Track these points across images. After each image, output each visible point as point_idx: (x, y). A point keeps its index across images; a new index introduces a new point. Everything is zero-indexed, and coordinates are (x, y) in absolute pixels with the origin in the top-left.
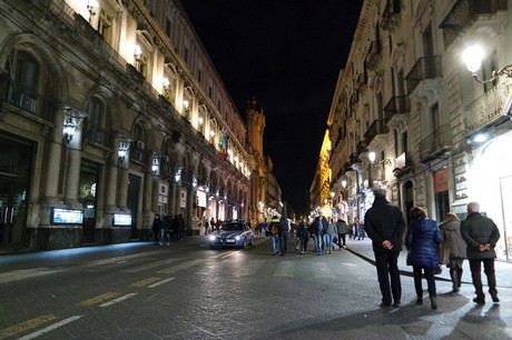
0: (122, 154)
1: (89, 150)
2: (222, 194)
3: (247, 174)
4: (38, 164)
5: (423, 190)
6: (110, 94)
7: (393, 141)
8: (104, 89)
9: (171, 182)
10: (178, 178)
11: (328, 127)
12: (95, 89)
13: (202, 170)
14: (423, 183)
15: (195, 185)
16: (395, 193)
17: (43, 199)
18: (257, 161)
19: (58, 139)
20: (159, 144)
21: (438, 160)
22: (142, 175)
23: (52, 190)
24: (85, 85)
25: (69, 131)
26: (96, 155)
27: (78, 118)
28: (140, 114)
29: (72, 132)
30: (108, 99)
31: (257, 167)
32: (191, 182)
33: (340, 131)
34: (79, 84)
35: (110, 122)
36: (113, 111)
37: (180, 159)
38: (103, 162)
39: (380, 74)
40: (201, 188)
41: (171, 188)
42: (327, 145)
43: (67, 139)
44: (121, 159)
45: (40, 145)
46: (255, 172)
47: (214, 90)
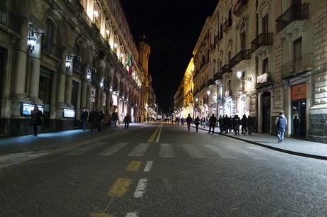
0: (68, 64)
1: (45, 59)
2: (125, 98)
3: (140, 84)
4: (9, 68)
5: (281, 98)
6: (60, 17)
7: (255, 65)
8: (56, 12)
9: (98, 87)
10: (102, 85)
11: (193, 56)
12: (49, 12)
13: (116, 80)
14: (281, 94)
15: (111, 90)
16: (254, 100)
17: (13, 96)
18: (145, 77)
19: (24, 49)
20: (91, 61)
21: (297, 78)
22: (80, 81)
23: (20, 89)
24: (43, 6)
25: (32, 43)
26: (51, 64)
27: (38, 33)
28: (80, 36)
29: (34, 43)
30: (58, 21)
31: (145, 80)
32: (109, 88)
33: (203, 58)
34: (39, 6)
35: (59, 40)
36: (62, 31)
37: (103, 72)
38: (55, 70)
39: (246, 19)
40: (114, 93)
41: (97, 92)
42: (191, 68)
43: (30, 49)
44: (68, 69)
45: (10, 52)
46: (144, 84)
47: (122, 25)
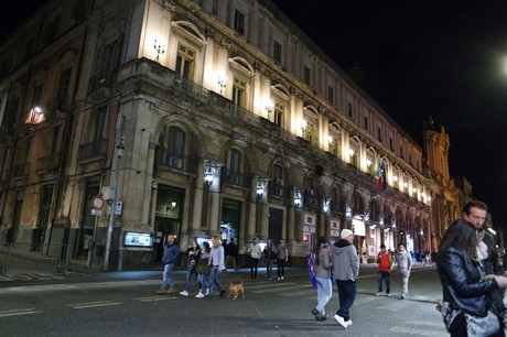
0: (260, 192)
1: (228, 190)
2: (388, 223)
3: (427, 199)
6: (245, 144)
8: (238, 141)
9: (319, 212)
10: (326, 209)
12: (230, 143)
15: (348, 214)
17: (190, 231)
19: (200, 185)
20: (300, 179)
22: (284, 209)
23: (197, 224)
24: (221, 141)
25: (209, 178)
26: (236, 194)
27: (216, 167)
28: (276, 156)
29: (212, 179)
30: (244, 149)
31: (442, 191)
32: (344, 212)
34: (216, 142)
35: (248, 166)
36: (250, 157)
37: (327, 191)
38: (243, 200)
40: (358, 217)
41: (319, 218)
43: (207, 185)
44: (260, 196)
45: (188, 191)
46: (438, 198)
